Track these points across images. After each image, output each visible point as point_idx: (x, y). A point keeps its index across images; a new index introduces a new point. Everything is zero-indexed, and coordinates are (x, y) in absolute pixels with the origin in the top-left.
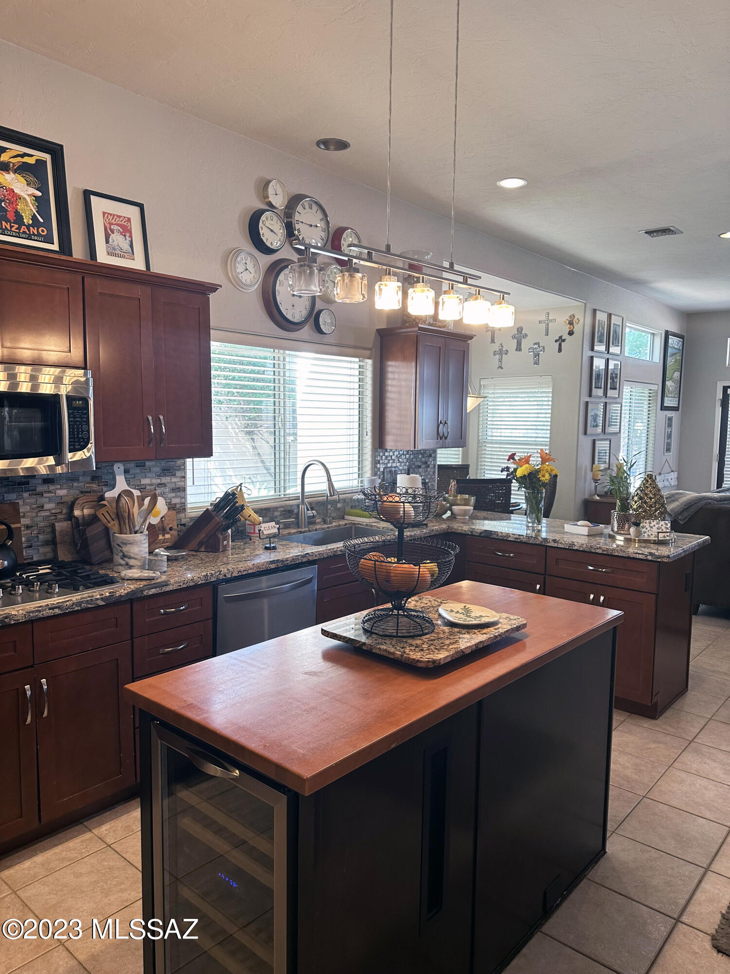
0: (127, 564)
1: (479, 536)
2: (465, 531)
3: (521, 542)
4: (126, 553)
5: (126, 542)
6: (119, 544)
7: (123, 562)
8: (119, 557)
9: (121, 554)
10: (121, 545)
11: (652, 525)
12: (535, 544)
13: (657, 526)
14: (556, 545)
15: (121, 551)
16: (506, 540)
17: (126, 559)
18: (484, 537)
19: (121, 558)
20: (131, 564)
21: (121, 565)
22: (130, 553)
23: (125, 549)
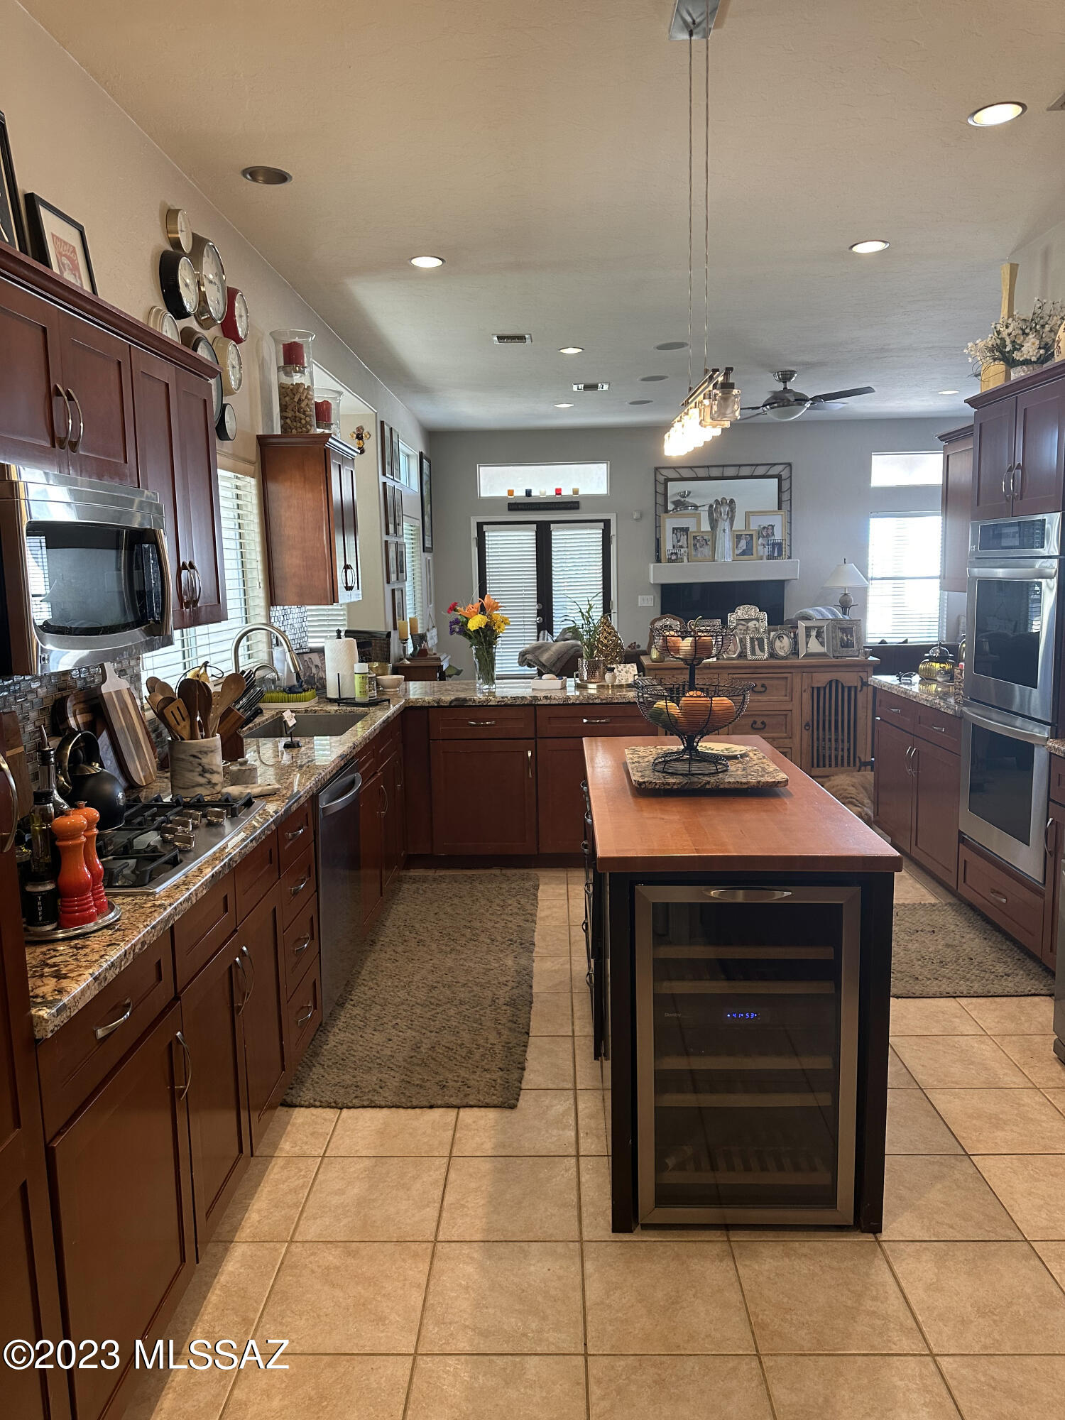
0: (209, 782)
1: (450, 706)
2: (429, 703)
3: (506, 705)
4: (207, 767)
5: (205, 749)
6: (196, 754)
7: (202, 780)
8: (197, 774)
9: (200, 769)
10: (200, 756)
11: (620, 669)
12: (524, 705)
13: (624, 669)
14: (548, 702)
15: (200, 765)
16: (487, 706)
17: (207, 775)
18: (455, 706)
19: (200, 775)
20: (213, 781)
21: (201, 785)
22: (212, 765)
23: (205, 761)
